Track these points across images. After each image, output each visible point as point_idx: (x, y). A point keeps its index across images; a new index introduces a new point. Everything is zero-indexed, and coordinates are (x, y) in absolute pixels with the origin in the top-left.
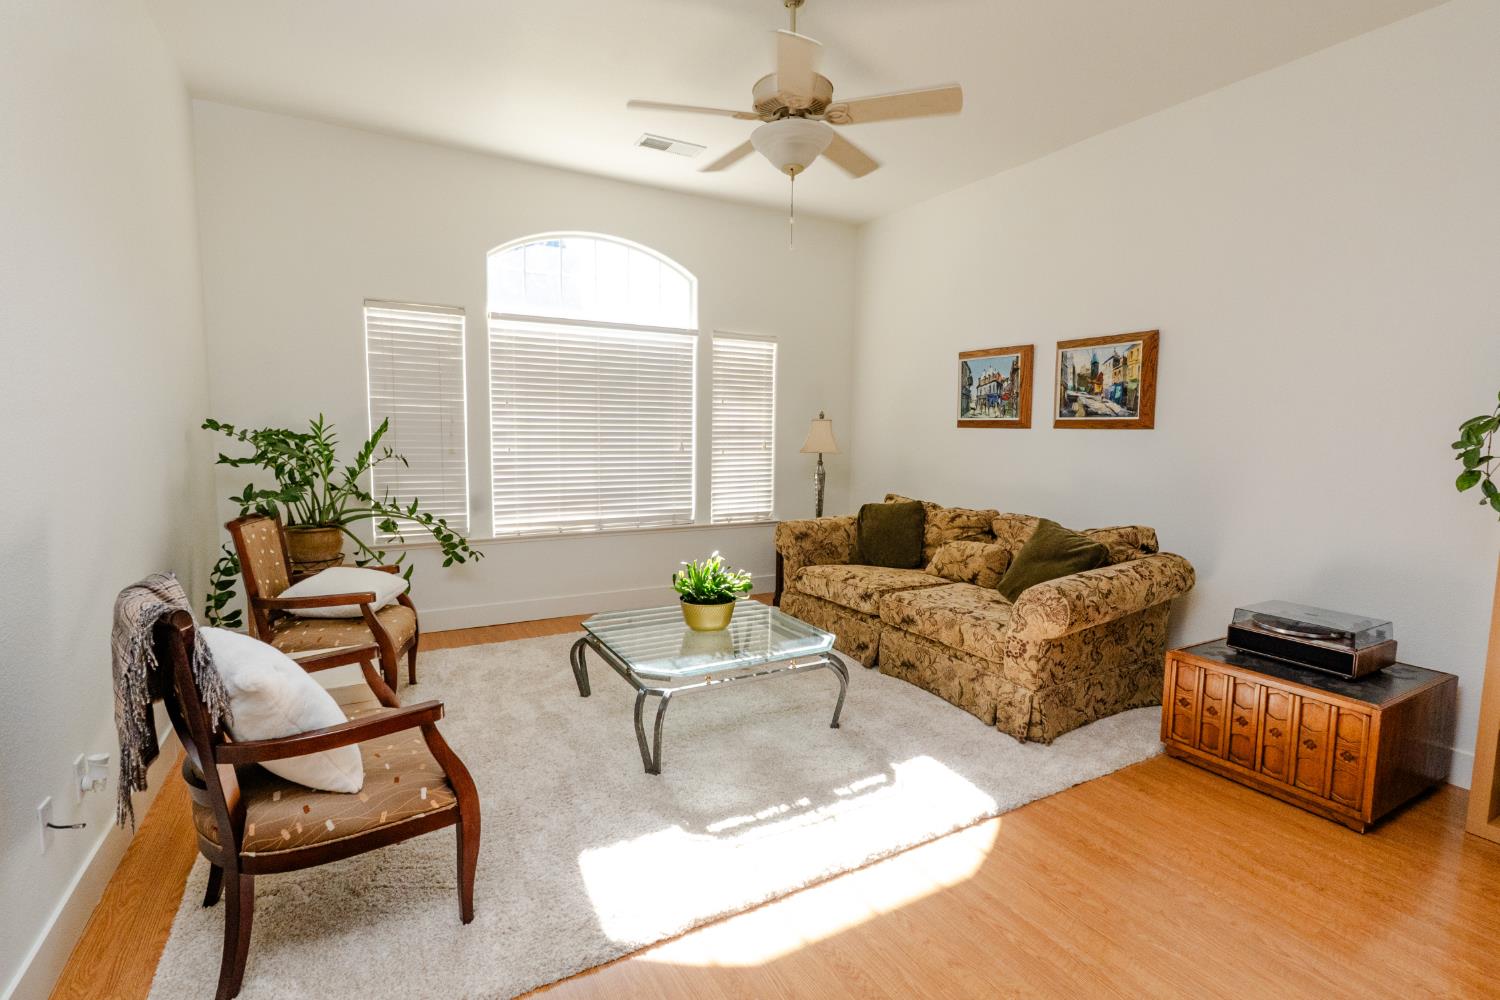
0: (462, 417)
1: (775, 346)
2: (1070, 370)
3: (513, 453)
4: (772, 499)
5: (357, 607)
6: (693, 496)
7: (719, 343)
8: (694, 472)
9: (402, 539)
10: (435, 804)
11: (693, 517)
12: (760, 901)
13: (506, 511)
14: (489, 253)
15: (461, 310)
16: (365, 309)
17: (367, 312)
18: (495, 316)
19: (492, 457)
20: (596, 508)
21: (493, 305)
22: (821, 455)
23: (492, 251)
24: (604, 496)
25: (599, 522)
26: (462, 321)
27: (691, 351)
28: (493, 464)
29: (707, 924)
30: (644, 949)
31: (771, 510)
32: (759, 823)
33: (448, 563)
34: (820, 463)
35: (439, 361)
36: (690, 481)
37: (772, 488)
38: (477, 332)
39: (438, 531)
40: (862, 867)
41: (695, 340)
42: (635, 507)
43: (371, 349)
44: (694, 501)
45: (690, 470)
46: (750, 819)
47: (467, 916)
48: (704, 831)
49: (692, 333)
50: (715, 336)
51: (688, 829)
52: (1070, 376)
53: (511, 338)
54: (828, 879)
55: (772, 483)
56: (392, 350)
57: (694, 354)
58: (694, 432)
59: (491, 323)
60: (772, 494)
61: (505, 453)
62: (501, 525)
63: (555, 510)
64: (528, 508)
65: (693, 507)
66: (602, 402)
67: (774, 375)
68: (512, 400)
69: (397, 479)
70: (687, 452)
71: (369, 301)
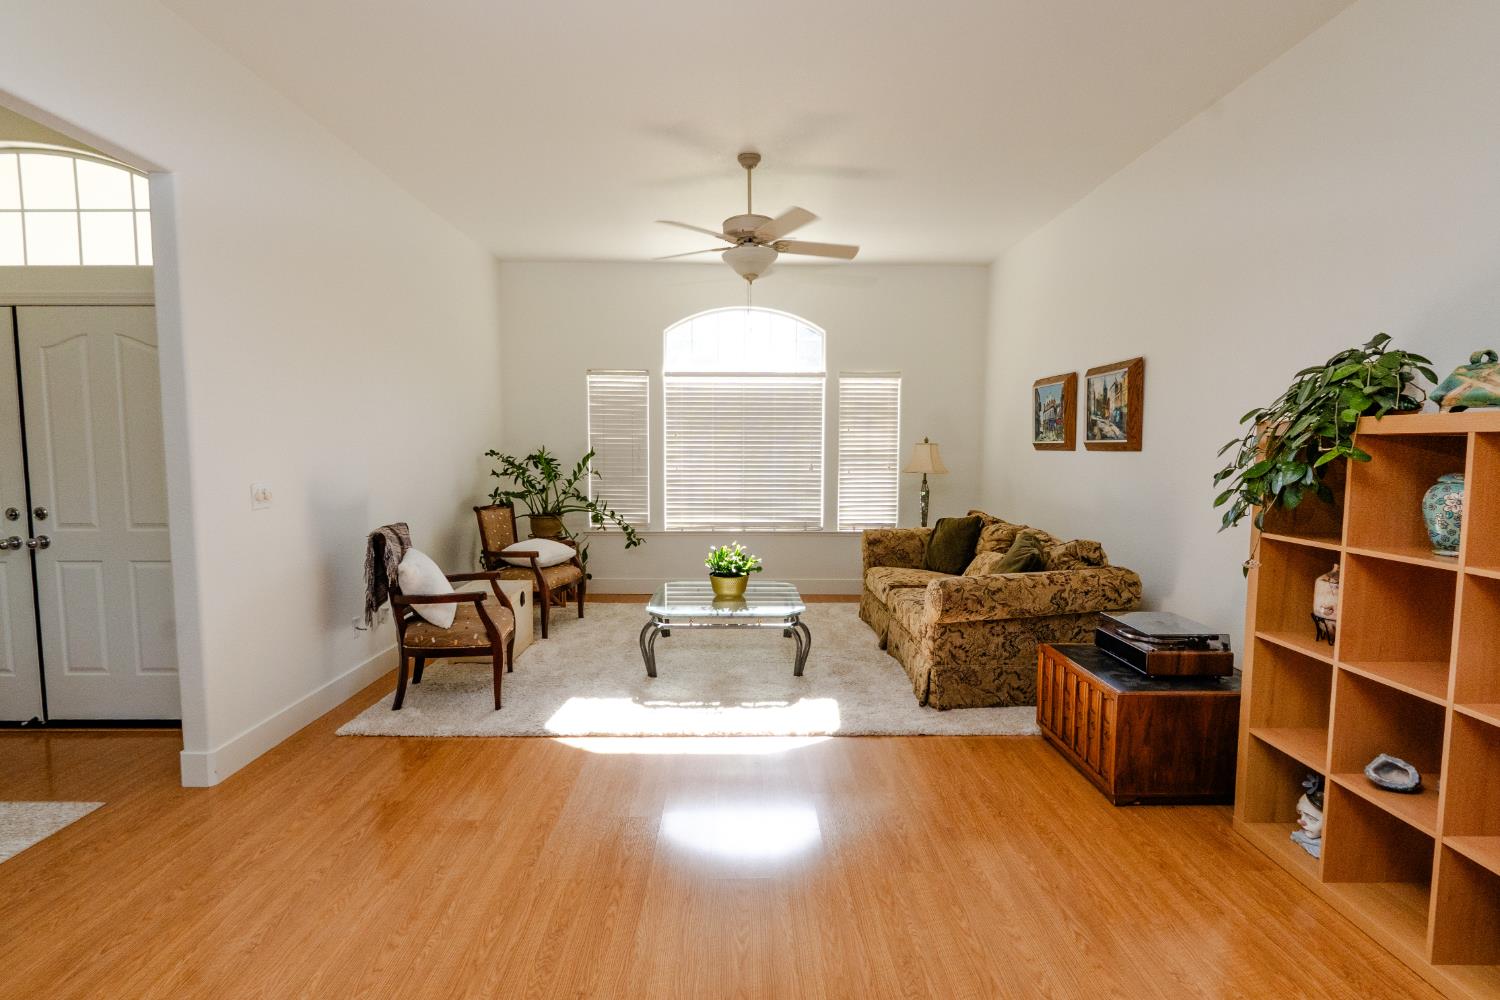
0: (646, 446)
1: (899, 381)
2: (1092, 396)
3: (680, 471)
4: (897, 513)
5: (529, 559)
6: (822, 507)
7: (848, 383)
8: (822, 488)
9: (604, 528)
10: (480, 643)
11: (822, 525)
12: (631, 734)
13: (674, 513)
14: (666, 330)
15: (647, 373)
16: (588, 377)
17: (589, 378)
18: (668, 374)
19: (665, 474)
20: (741, 514)
21: (667, 367)
22: (925, 474)
23: (669, 328)
24: (743, 504)
25: (744, 525)
26: (647, 380)
27: (821, 389)
28: (666, 479)
29: (596, 736)
30: (558, 736)
31: (896, 522)
32: (678, 706)
33: (628, 546)
34: (925, 482)
35: (633, 408)
36: (819, 495)
37: (897, 504)
38: (657, 386)
39: (619, 524)
40: (706, 736)
41: (823, 381)
42: (772, 514)
43: (592, 401)
44: (822, 512)
45: (819, 486)
46: (675, 704)
47: (498, 706)
48: (642, 703)
49: (821, 375)
50: (841, 377)
51: (635, 701)
52: (1092, 402)
53: (679, 389)
54: (680, 736)
55: (897, 499)
56: (604, 402)
57: (823, 392)
58: (823, 455)
59: (666, 380)
60: (897, 508)
61: (675, 471)
62: (669, 523)
63: (711, 514)
64: (690, 512)
65: (822, 516)
66: (746, 438)
67: (899, 406)
68: (679, 433)
69: (604, 488)
70: (817, 472)
71: (589, 372)
